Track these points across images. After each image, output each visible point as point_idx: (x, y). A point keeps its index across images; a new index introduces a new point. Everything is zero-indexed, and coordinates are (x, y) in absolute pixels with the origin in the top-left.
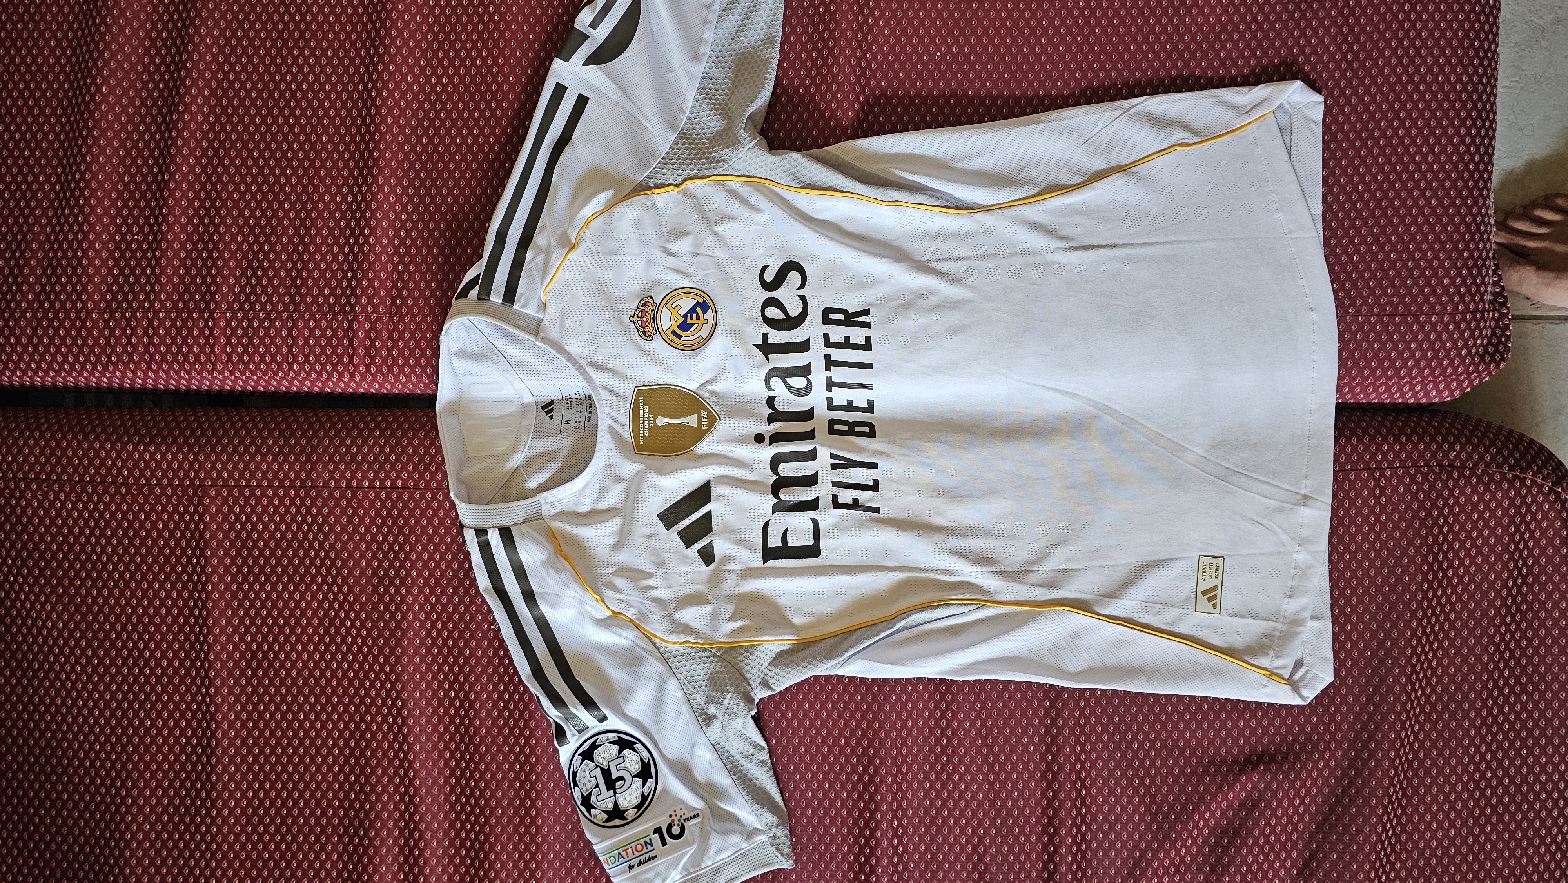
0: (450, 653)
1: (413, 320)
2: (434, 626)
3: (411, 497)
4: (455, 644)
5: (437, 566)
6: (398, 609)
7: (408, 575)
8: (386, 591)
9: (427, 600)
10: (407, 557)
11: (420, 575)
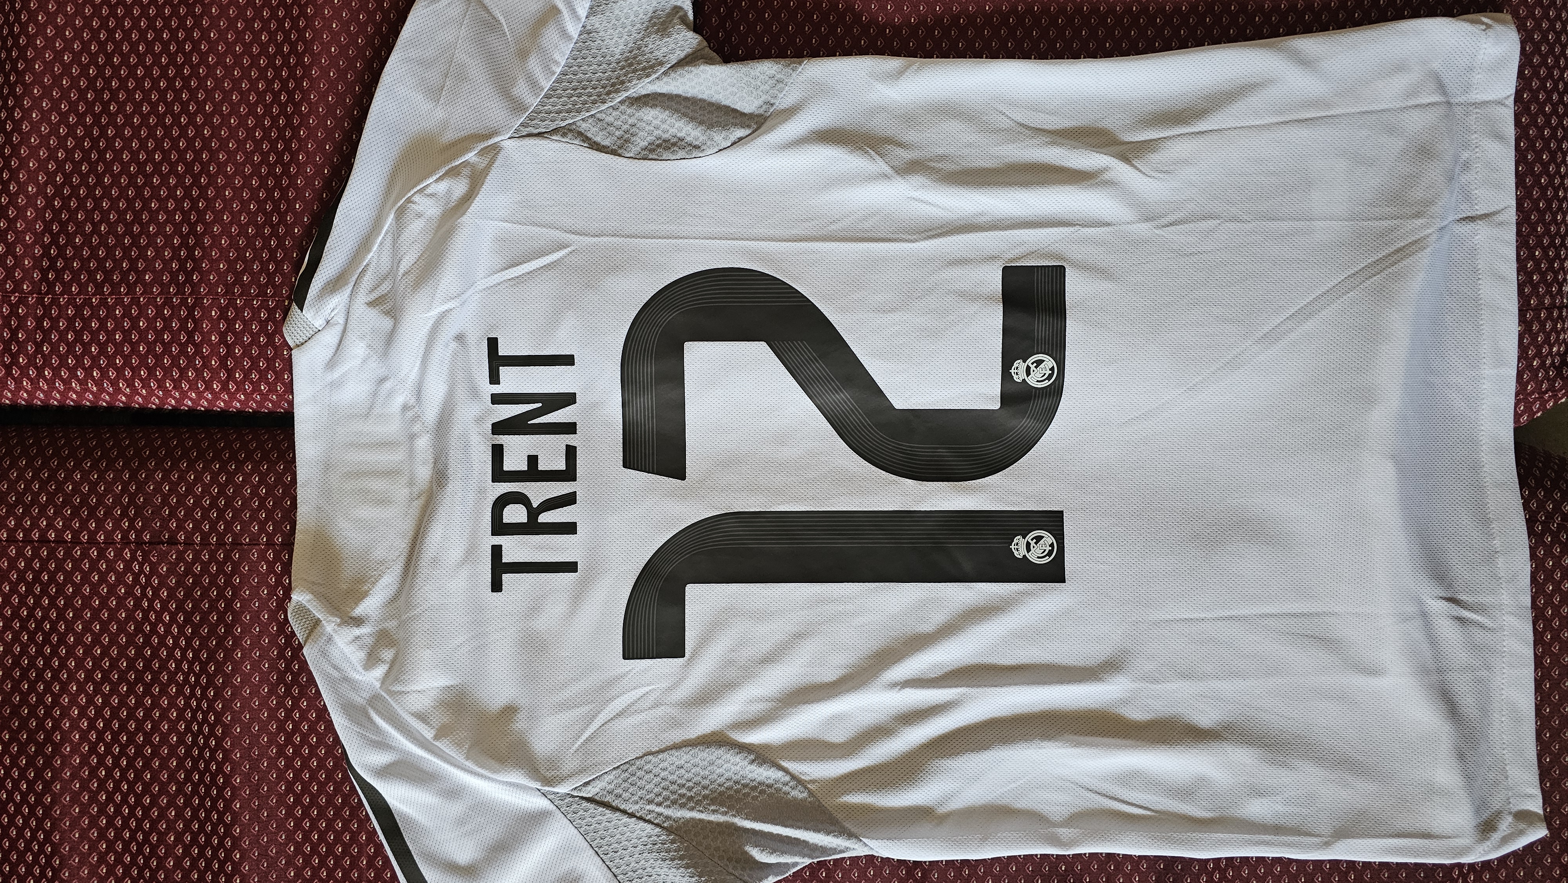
0: (123, 777)
1: (71, 302)
2: (100, 738)
3: (68, 554)
4: (130, 765)
5: (105, 653)
6: (48, 714)
7: (63, 665)
8: (32, 688)
9: (90, 701)
10: (62, 640)
11: (80, 665)
